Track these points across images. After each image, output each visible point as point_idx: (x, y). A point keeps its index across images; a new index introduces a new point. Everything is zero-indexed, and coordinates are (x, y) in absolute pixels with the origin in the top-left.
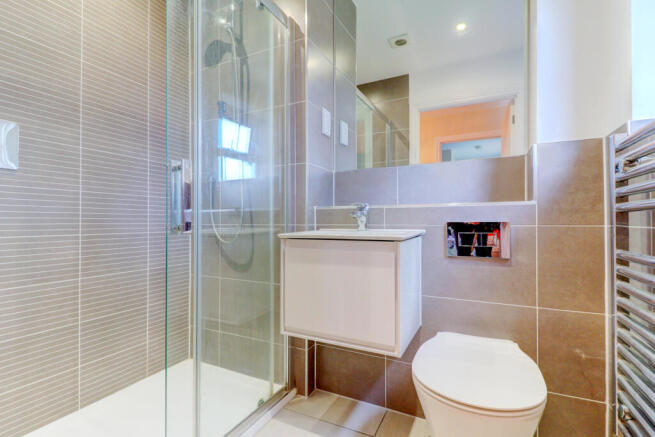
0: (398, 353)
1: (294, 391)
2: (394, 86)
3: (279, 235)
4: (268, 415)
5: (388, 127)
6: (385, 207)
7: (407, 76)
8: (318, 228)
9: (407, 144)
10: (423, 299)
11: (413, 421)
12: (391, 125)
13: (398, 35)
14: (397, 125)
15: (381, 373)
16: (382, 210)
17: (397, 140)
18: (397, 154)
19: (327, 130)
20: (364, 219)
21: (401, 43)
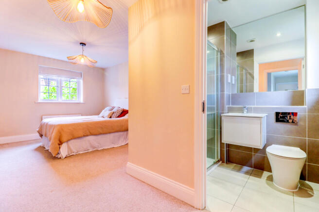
0: (261, 148)
1: (221, 162)
2: (247, 54)
3: (222, 115)
4: (216, 166)
5: (244, 71)
6: (253, 106)
7: (253, 50)
8: (228, 113)
9: (253, 77)
10: (267, 135)
11: (263, 172)
12: (246, 70)
13: (251, 38)
14: (248, 70)
15: (252, 157)
16: (252, 108)
17: (248, 75)
18: (248, 81)
19: (229, 81)
20: (246, 111)
21: (252, 41)
